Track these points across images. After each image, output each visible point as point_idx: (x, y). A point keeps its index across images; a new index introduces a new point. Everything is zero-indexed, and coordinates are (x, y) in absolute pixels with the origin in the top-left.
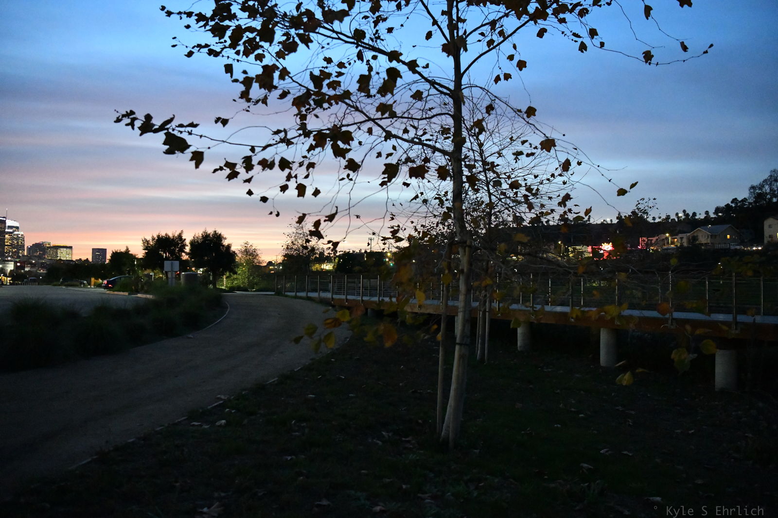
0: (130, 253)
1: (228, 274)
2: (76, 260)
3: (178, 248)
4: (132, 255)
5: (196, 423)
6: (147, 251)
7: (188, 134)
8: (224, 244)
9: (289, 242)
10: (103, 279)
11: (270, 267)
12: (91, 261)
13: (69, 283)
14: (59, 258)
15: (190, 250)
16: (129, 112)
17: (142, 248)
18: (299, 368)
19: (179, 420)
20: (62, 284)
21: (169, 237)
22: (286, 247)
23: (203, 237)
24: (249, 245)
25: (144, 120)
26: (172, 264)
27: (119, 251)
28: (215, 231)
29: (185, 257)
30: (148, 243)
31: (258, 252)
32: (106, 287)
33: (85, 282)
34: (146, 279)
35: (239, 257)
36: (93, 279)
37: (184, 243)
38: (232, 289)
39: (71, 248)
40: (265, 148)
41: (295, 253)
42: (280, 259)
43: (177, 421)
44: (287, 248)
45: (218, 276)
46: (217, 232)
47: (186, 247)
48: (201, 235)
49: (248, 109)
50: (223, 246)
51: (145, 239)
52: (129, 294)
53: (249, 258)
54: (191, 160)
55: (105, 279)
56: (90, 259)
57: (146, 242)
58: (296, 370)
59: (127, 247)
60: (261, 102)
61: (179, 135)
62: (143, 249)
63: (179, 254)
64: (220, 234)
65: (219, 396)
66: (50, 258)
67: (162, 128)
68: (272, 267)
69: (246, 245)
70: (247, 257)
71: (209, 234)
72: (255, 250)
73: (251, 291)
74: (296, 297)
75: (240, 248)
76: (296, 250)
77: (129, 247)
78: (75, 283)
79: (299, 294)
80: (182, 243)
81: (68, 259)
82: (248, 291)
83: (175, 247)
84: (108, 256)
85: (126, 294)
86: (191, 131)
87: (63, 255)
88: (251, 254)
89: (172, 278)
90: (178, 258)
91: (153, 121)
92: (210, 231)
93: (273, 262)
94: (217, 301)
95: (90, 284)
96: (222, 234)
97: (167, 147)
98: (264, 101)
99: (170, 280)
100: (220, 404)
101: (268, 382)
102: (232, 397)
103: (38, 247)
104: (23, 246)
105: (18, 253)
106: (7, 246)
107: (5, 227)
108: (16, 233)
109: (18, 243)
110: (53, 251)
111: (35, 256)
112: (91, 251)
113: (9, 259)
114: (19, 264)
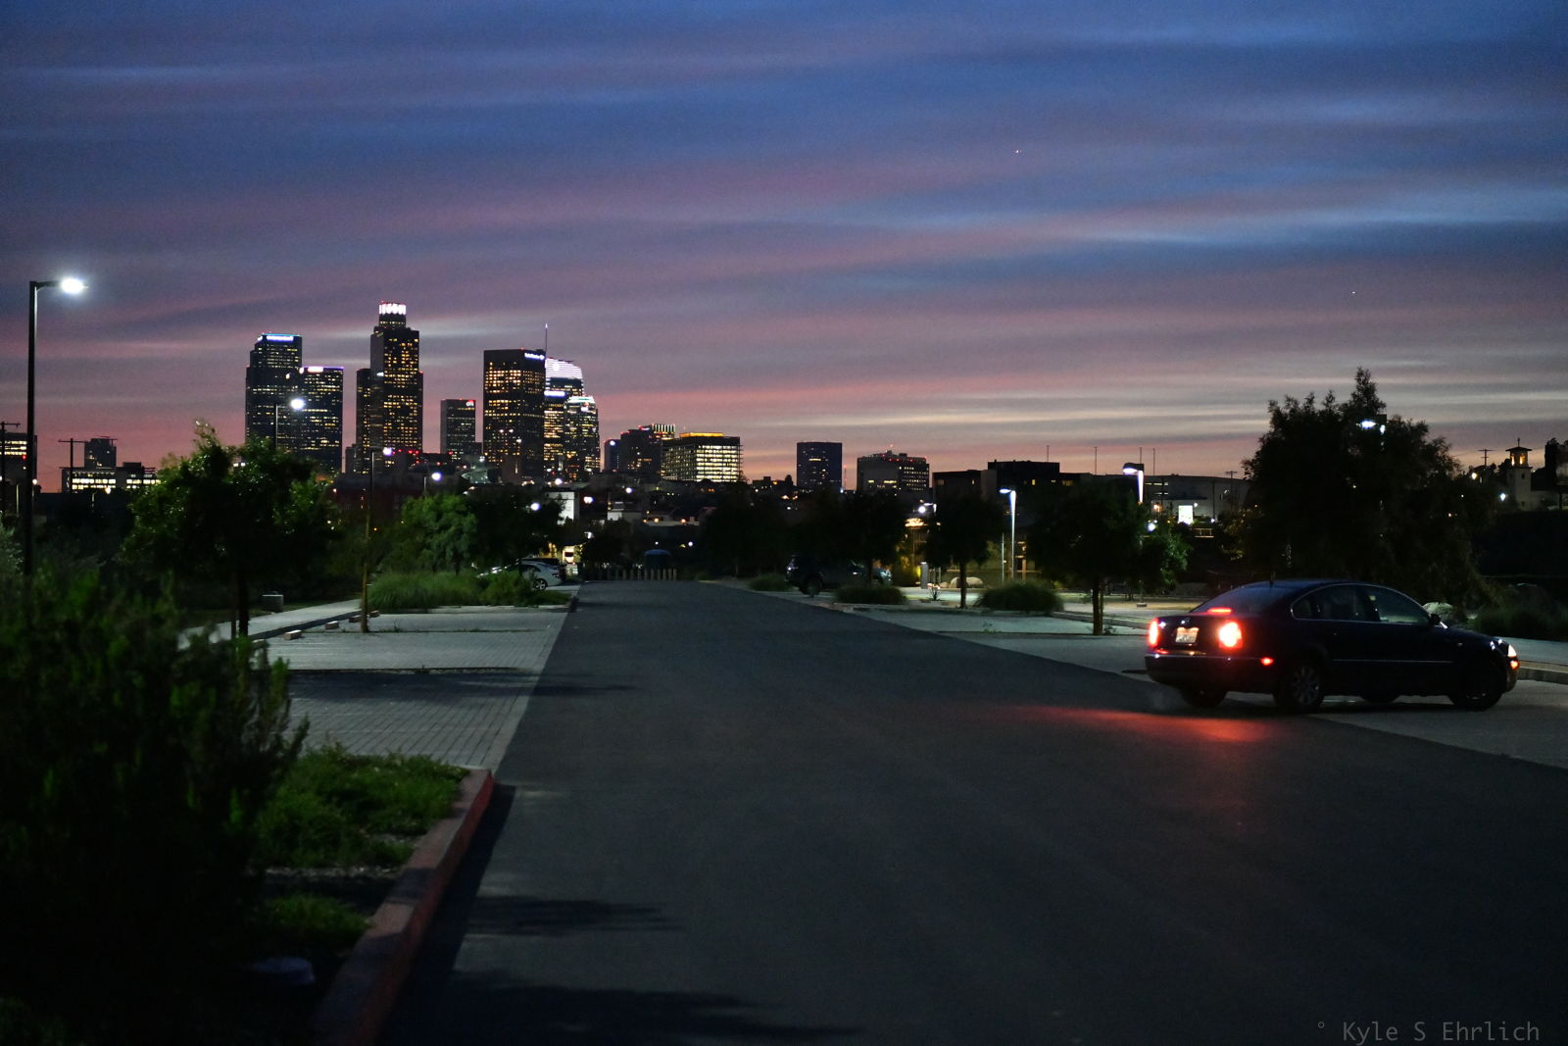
2: (756, 483)
12: (796, 484)
14: (700, 478)
39: (734, 442)
56: (794, 480)
66: (673, 478)
81: (728, 479)
84: (850, 470)
87: (714, 467)
103: (639, 441)
104: (596, 440)
105: (583, 463)
106: (551, 440)
107: (544, 381)
108: (574, 400)
109: (579, 430)
110: (682, 454)
111: (632, 473)
112: (794, 452)
113: (558, 482)
114: (588, 500)
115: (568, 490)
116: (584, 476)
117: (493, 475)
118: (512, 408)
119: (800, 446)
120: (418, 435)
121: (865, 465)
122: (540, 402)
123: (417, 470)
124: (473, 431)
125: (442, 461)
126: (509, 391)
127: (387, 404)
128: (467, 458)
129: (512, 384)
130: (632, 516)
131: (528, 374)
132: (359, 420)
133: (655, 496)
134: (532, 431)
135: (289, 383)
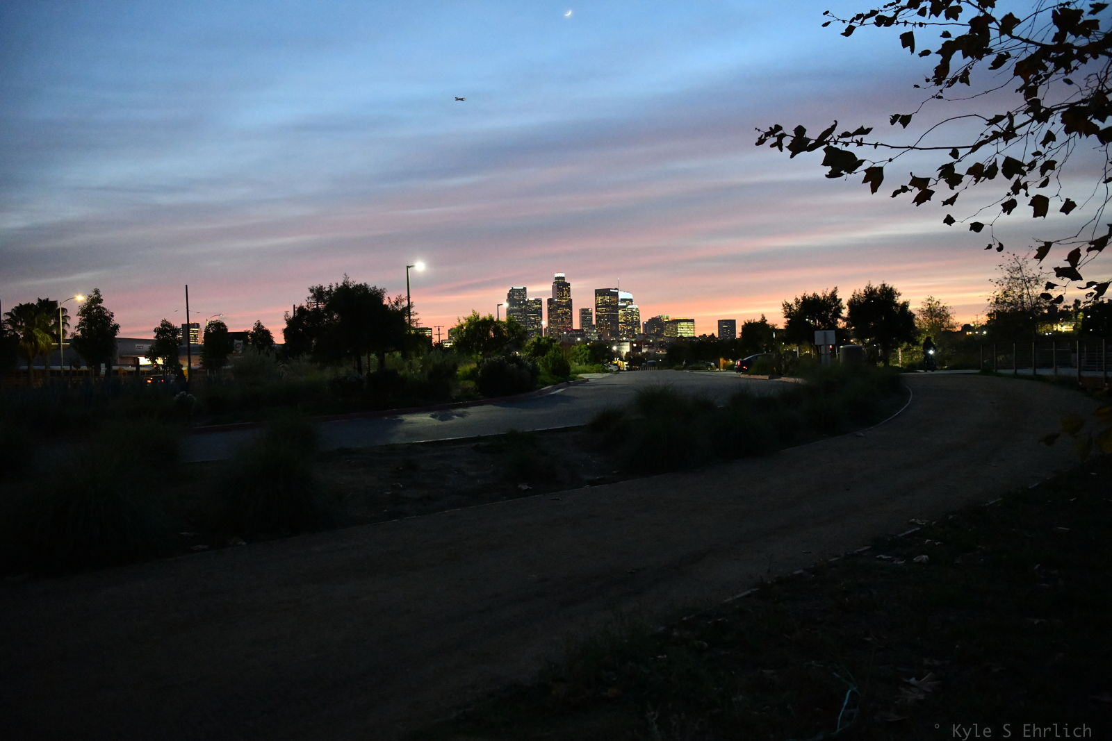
0: (767, 323)
1: (905, 345)
2: (700, 336)
3: (831, 312)
4: (768, 325)
5: (884, 557)
6: (789, 319)
7: (856, 144)
8: (897, 302)
9: (999, 293)
10: (734, 360)
11: (967, 333)
12: (717, 337)
13: (694, 365)
14: (679, 335)
15: (849, 314)
16: (773, 128)
17: (783, 315)
18: (1036, 484)
19: (860, 550)
20: (685, 368)
21: (818, 297)
22: (995, 300)
23: (866, 294)
24: (933, 303)
25: (795, 136)
26: (825, 335)
27: (752, 322)
28: (884, 285)
29: (841, 324)
30: (790, 309)
31: (950, 311)
32: (740, 369)
33: (713, 364)
34: (790, 357)
35: (920, 320)
36: (721, 360)
37: (839, 304)
38: (912, 367)
39: (692, 321)
40: (975, 148)
41: (1009, 308)
42: (984, 319)
43: (856, 552)
44: (997, 302)
45: (889, 348)
46: (886, 286)
47: (843, 311)
48: (863, 292)
49: (940, 94)
50: (897, 305)
51: (786, 303)
52: (770, 378)
53: (936, 321)
54: (865, 181)
55: (737, 359)
56: (716, 335)
57: (787, 306)
58: (1030, 487)
59: (763, 315)
60: (958, 80)
61: (844, 148)
62: (785, 317)
63: (833, 320)
64: (891, 289)
65: (913, 520)
66: (669, 335)
67: (819, 142)
68: (970, 333)
69: (930, 302)
70: (931, 319)
71: (875, 290)
72: (944, 309)
73: (942, 369)
74: (1016, 376)
75: (920, 307)
76: (1011, 304)
77: (765, 316)
78: (701, 365)
79: (1019, 371)
80: (836, 305)
81: (690, 335)
82: (937, 369)
83: (827, 311)
84: (739, 330)
85: (767, 377)
86: (862, 139)
87: (685, 331)
88: (937, 314)
89: (826, 354)
90: (833, 326)
91: (807, 135)
92: (876, 285)
93: (972, 325)
94: (895, 384)
95: (717, 366)
96: (894, 287)
97: (829, 168)
98: (964, 78)
99: (823, 357)
100: (916, 531)
101: (987, 504)
102: (933, 523)
103: (655, 322)
104: (639, 323)
105: (634, 331)
106: (622, 323)
107: (618, 300)
108: (629, 307)
109: (632, 318)
110: (672, 326)
111: (653, 334)
112: (716, 324)
113: (624, 338)
114: (635, 345)
115: (627, 342)
116: (634, 336)
117: (600, 337)
118: (606, 311)
119: (719, 322)
120: (571, 322)
121: (744, 327)
122: (617, 308)
123: (571, 336)
124: (592, 320)
125: (580, 333)
126: (605, 305)
127: (559, 311)
128: (590, 331)
129: (606, 302)
130: (652, 351)
131: (612, 297)
132: (549, 317)
133: (661, 342)
134: (614, 319)
135: (522, 305)
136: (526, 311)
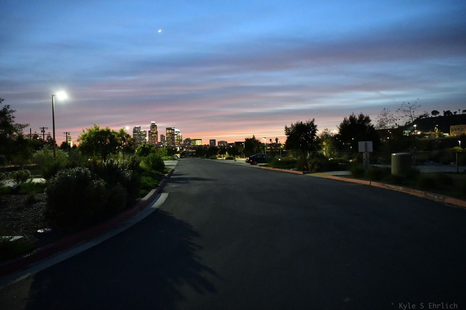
2: (204, 145)
12: (210, 145)
14: (196, 145)
39: (201, 140)
66: (193, 145)
81: (200, 145)
87: (198, 143)
103: (188, 140)
104: (182, 140)
105: (180, 143)
106: (176, 140)
107: (174, 132)
109: (180, 138)
110: (194, 141)
111: (187, 144)
112: (209, 141)
113: (177, 146)
114: (181, 148)
115: (178, 147)
116: (180, 145)
117: (168, 145)
118: (170, 135)
119: (210, 140)
120: (157, 139)
121: (219, 142)
122: (174, 135)
124: (165, 139)
125: (160, 143)
126: (170, 133)
127: (153, 135)
128: (164, 143)
130: (187, 150)
131: (172, 131)
132: (149, 137)
133: (190, 147)
134: (173, 139)
135: (139, 133)
136: (140, 135)
